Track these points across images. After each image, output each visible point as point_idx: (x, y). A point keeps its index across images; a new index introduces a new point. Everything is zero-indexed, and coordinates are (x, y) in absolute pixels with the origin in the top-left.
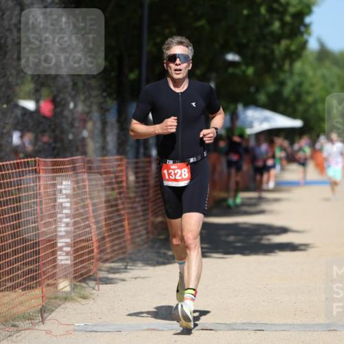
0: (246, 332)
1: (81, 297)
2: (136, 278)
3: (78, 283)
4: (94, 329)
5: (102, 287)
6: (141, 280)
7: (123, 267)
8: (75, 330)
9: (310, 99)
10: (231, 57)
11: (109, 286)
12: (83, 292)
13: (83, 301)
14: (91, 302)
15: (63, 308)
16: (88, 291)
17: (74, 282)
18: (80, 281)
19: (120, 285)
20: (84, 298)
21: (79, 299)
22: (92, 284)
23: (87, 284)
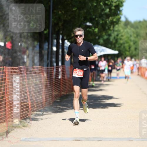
0: (94, 141)
1: (23, 126)
2: (47, 118)
3: (22, 120)
4: (29, 140)
5: (32, 122)
6: (49, 119)
7: (42, 113)
8: (21, 141)
9: (121, 42)
10: (88, 24)
11: (35, 121)
12: (24, 124)
13: (24, 128)
14: (28, 128)
15: (16, 131)
16: (26, 124)
17: (20, 120)
18: (23, 120)
19: (40, 121)
20: (25, 127)
21: (23, 127)
22: (28, 121)
23: (26, 121)
